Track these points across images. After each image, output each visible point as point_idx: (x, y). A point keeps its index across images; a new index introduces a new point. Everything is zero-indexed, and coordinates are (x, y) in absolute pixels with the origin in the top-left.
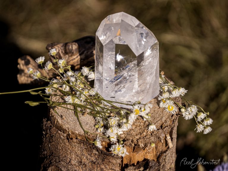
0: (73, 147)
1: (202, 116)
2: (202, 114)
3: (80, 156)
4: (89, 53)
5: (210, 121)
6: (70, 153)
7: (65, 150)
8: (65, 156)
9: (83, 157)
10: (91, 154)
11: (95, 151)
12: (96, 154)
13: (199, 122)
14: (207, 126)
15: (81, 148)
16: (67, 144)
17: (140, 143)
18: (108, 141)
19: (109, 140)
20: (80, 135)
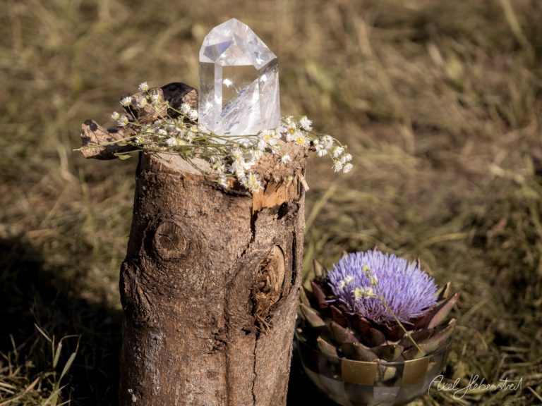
0: (189, 193)
1: (339, 150)
2: (339, 148)
3: (199, 204)
4: (177, 100)
5: (349, 157)
6: (186, 201)
7: (178, 199)
8: (179, 208)
9: (202, 204)
10: (214, 198)
11: (219, 194)
12: (220, 198)
13: (335, 159)
14: (347, 162)
15: (201, 191)
16: (182, 189)
17: (274, 177)
18: (234, 179)
19: (236, 177)
20: (197, 176)
